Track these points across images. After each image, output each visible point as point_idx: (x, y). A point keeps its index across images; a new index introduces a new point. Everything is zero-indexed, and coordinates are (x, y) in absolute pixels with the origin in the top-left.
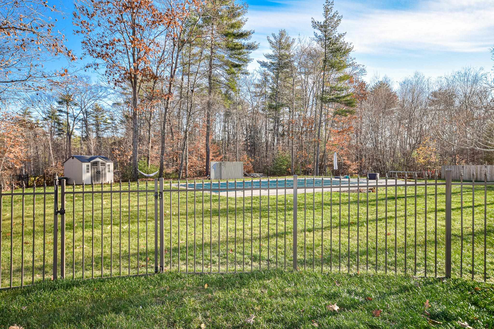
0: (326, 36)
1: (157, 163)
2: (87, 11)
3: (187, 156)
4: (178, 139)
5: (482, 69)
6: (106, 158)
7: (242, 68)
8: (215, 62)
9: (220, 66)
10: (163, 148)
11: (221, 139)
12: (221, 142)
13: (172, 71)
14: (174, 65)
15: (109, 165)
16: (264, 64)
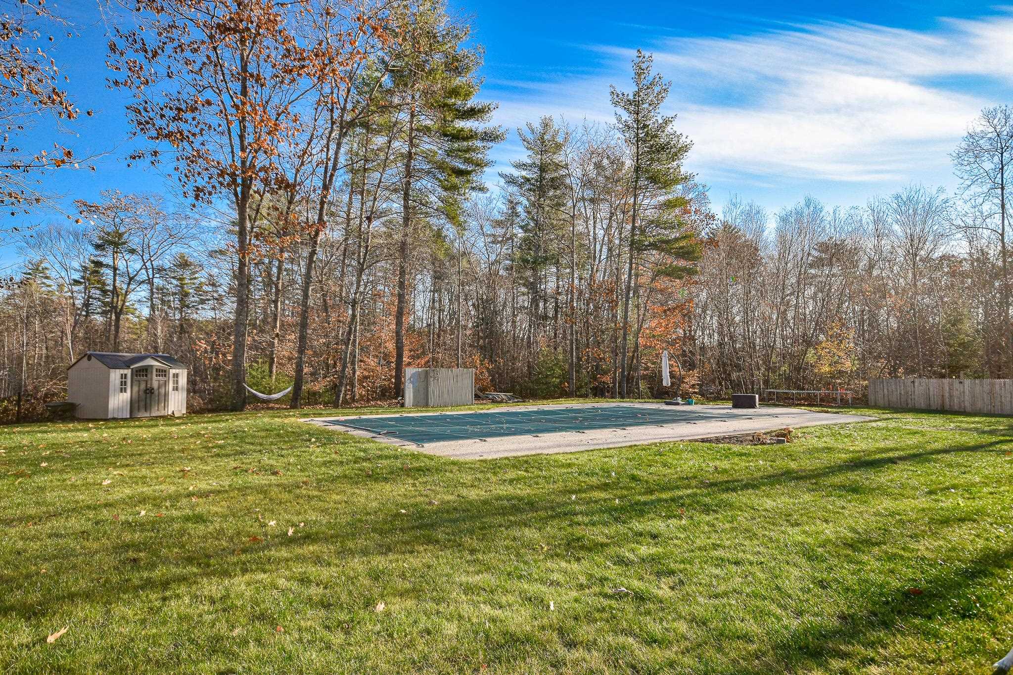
0: (637, 121)
1: (290, 370)
2: (143, 44)
3: (355, 357)
4: (340, 321)
5: (941, 190)
6: (170, 360)
7: (474, 177)
8: (418, 164)
9: (428, 173)
10: (302, 338)
11: (425, 325)
12: (426, 330)
13: (325, 177)
14: (330, 164)
15: (176, 376)
16: (511, 181)
